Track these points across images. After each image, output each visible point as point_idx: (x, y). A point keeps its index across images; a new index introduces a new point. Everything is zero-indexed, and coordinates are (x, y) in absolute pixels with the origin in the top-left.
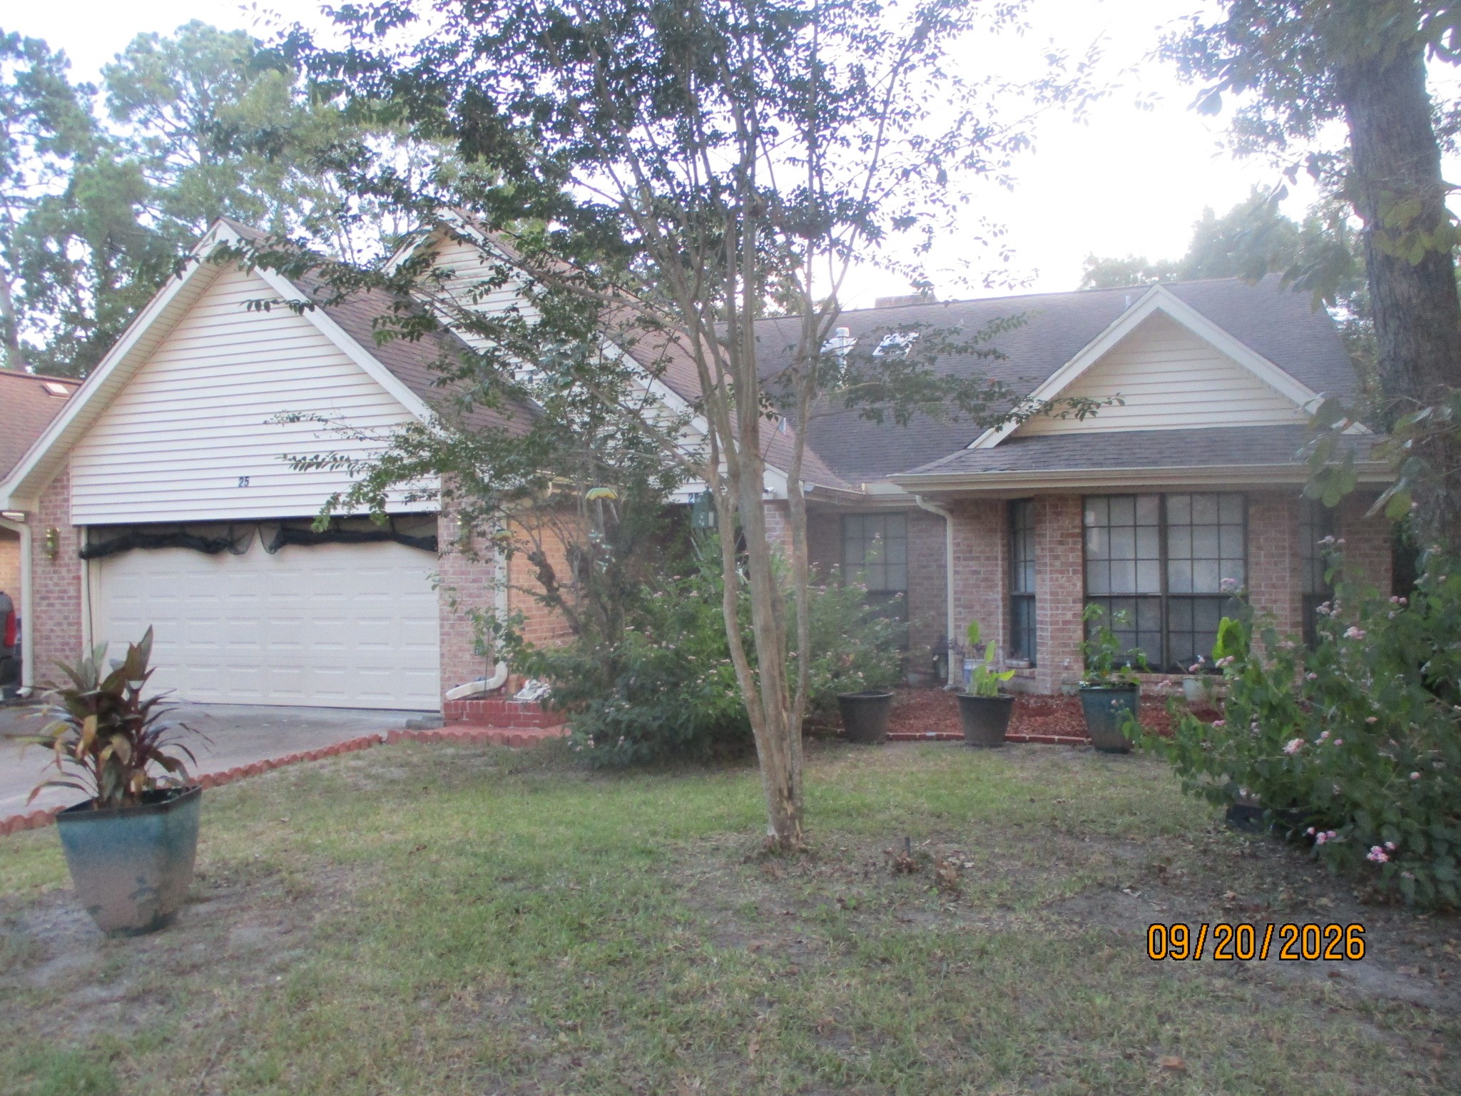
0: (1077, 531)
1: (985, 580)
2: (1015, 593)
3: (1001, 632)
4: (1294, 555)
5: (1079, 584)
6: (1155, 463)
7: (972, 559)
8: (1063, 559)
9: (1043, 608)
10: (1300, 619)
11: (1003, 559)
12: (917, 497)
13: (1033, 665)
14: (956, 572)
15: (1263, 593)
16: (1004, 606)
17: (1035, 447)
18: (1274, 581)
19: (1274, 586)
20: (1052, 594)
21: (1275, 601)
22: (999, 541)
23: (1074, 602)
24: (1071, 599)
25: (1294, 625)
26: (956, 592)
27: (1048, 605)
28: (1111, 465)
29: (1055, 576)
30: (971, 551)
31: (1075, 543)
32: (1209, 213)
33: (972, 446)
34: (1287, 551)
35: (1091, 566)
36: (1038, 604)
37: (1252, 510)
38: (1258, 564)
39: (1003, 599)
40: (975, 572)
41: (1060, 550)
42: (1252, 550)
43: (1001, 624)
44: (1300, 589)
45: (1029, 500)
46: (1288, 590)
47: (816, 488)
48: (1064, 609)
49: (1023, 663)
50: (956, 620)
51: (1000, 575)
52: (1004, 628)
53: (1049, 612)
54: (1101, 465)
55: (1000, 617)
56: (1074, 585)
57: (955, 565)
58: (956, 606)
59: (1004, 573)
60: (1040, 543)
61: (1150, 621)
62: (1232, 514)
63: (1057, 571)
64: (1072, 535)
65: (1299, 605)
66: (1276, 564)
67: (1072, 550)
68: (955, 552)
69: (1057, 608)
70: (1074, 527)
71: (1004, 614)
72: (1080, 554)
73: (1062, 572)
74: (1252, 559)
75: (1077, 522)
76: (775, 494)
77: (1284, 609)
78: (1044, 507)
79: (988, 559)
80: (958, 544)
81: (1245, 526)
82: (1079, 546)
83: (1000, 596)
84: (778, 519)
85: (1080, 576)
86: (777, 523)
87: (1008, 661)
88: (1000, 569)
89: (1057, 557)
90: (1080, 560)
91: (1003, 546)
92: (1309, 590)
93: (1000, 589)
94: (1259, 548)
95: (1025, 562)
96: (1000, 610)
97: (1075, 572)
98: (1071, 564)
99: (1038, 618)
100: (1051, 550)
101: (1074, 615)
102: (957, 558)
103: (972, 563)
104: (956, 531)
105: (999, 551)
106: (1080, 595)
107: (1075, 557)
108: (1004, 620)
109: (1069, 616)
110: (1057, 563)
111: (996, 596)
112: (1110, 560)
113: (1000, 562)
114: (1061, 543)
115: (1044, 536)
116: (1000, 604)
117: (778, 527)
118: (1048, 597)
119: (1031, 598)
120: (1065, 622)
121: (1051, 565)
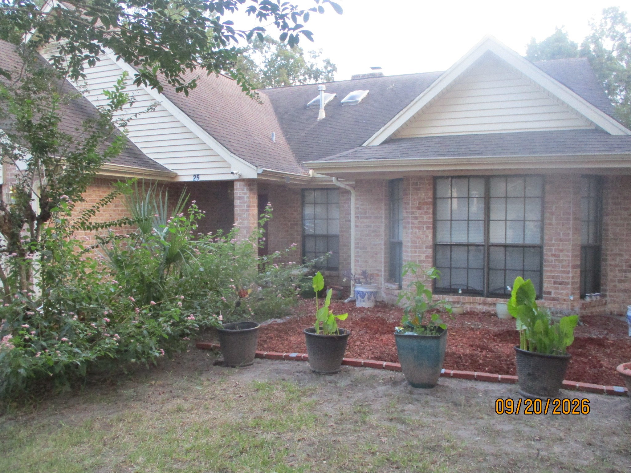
0: (430, 200)
1: (374, 231)
2: (392, 240)
3: (383, 265)
4: (576, 219)
5: (430, 236)
6: (480, 154)
7: (367, 218)
8: (420, 219)
9: (406, 252)
10: (578, 263)
11: (385, 219)
12: (334, 179)
13: (400, 288)
14: (356, 226)
15: (553, 245)
16: (385, 249)
17: (405, 145)
18: (561, 236)
19: (561, 240)
20: (412, 242)
21: (562, 251)
22: (383, 207)
23: (427, 248)
24: (424, 246)
25: (574, 267)
26: (356, 239)
27: (410, 250)
28: (452, 155)
29: (414, 230)
30: (365, 213)
31: (428, 209)
32: (534, 40)
33: (365, 145)
34: (571, 216)
35: (439, 225)
36: (404, 249)
37: (548, 187)
38: (550, 224)
39: (385, 244)
40: (369, 226)
41: (418, 213)
42: (547, 215)
43: (383, 260)
44: (579, 243)
45: (401, 180)
46: (571, 243)
47: (264, 171)
48: (419, 252)
49: (394, 286)
50: (356, 256)
51: (383, 229)
52: (385, 263)
53: (410, 254)
54: (444, 155)
55: (383, 256)
56: (427, 236)
57: (356, 222)
58: (356, 248)
59: (386, 226)
60: (406, 208)
61: (476, 260)
62: (533, 191)
63: (415, 227)
64: (427, 204)
65: (578, 253)
66: (563, 225)
67: (426, 213)
68: (356, 213)
69: (415, 252)
70: (428, 198)
71: (385, 253)
72: (431, 216)
73: (419, 228)
74: (547, 221)
75: (430, 194)
76: (240, 175)
77: (568, 256)
78: (409, 185)
79: (376, 218)
80: (358, 208)
81: (542, 199)
82: (431, 211)
83: (383, 242)
84: (245, 191)
85: (431, 231)
86: (245, 194)
87: (386, 284)
88: (383, 225)
89: (416, 218)
90: (431, 220)
91: (386, 210)
92: (585, 242)
93: (383, 237)
94: (552, 214)
95: (398, 220)
96: (383, 251)
97: (428, 228)
98: (425, 223)
99: (404, 258)
100: (412, 213)
101: (427, 257)
102: (357, 217)
103: (366, 220)
104: (357, 200)
105: (383, 213)
106: (431, 244)
107: (428, 218)
108: (385, 257)
109: (423, 257)
110: (416, 222)
111: (381, 242)
112: (451, 220)
113: (383, 220)
114: (419, 208)
115: (407, 203)
116: (383, 247)
117: (246, 196)
118: (410, 244)
119: (400, 244)
120: (420, 261)
121: (412, 223)
